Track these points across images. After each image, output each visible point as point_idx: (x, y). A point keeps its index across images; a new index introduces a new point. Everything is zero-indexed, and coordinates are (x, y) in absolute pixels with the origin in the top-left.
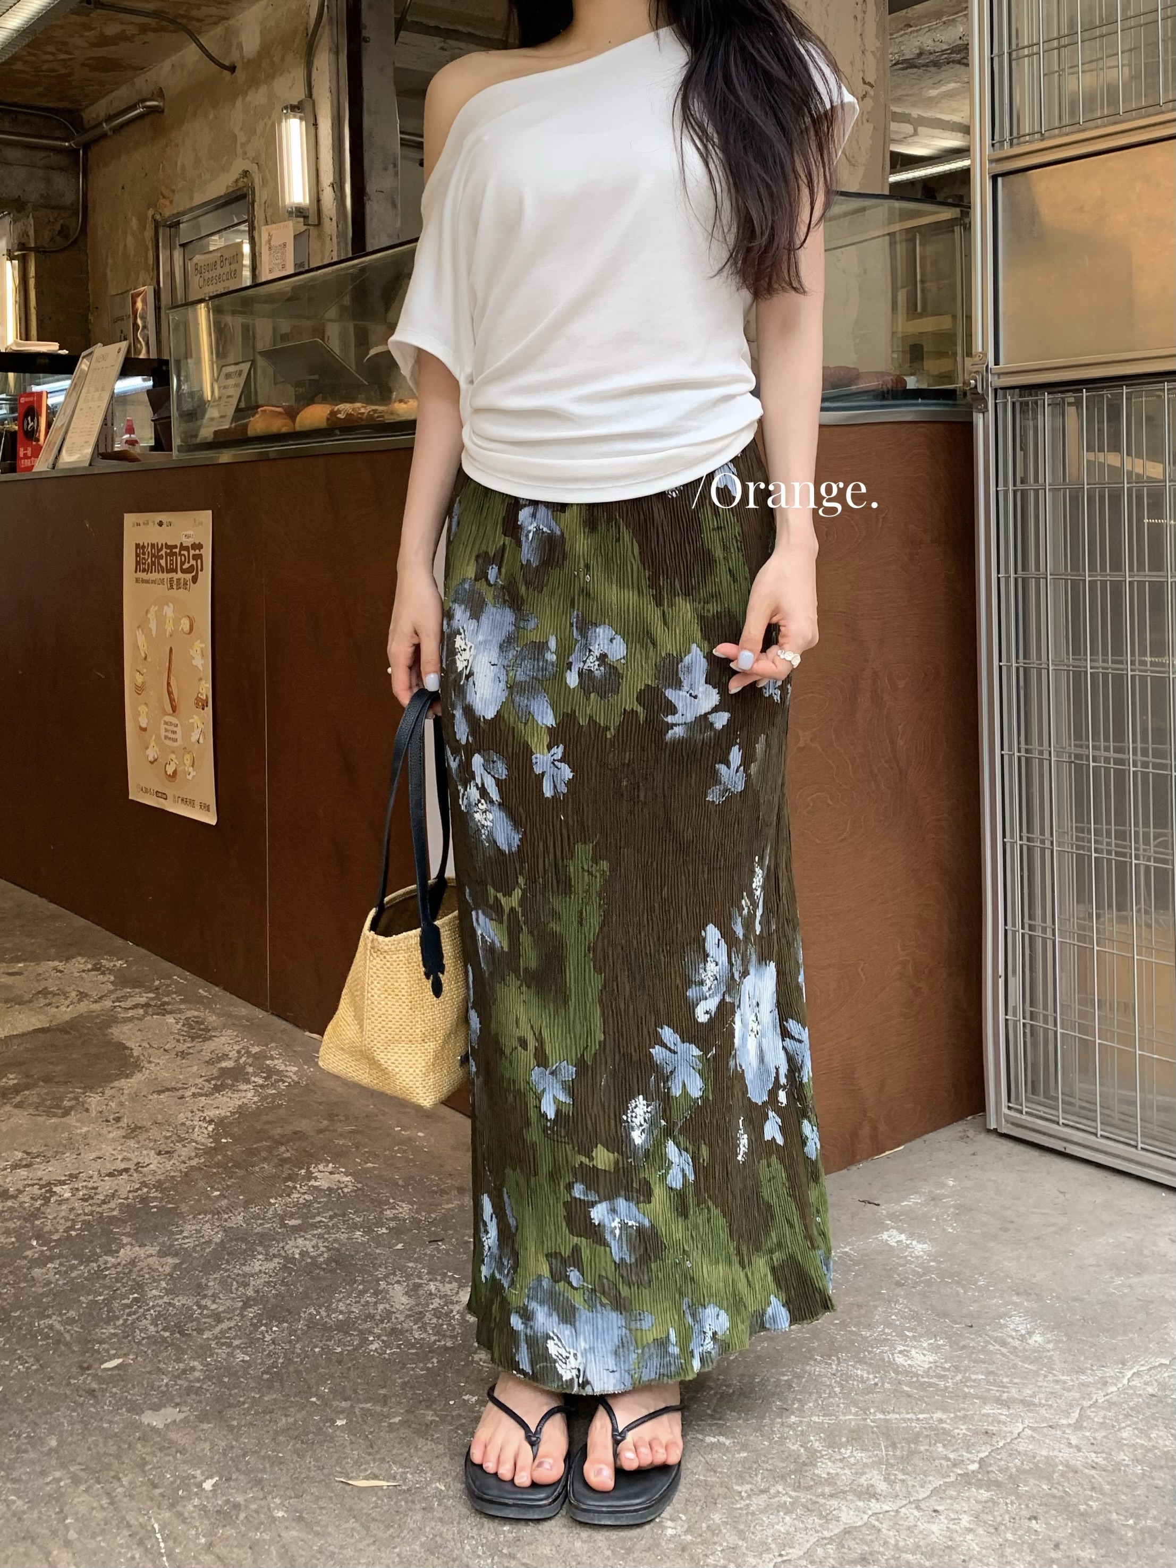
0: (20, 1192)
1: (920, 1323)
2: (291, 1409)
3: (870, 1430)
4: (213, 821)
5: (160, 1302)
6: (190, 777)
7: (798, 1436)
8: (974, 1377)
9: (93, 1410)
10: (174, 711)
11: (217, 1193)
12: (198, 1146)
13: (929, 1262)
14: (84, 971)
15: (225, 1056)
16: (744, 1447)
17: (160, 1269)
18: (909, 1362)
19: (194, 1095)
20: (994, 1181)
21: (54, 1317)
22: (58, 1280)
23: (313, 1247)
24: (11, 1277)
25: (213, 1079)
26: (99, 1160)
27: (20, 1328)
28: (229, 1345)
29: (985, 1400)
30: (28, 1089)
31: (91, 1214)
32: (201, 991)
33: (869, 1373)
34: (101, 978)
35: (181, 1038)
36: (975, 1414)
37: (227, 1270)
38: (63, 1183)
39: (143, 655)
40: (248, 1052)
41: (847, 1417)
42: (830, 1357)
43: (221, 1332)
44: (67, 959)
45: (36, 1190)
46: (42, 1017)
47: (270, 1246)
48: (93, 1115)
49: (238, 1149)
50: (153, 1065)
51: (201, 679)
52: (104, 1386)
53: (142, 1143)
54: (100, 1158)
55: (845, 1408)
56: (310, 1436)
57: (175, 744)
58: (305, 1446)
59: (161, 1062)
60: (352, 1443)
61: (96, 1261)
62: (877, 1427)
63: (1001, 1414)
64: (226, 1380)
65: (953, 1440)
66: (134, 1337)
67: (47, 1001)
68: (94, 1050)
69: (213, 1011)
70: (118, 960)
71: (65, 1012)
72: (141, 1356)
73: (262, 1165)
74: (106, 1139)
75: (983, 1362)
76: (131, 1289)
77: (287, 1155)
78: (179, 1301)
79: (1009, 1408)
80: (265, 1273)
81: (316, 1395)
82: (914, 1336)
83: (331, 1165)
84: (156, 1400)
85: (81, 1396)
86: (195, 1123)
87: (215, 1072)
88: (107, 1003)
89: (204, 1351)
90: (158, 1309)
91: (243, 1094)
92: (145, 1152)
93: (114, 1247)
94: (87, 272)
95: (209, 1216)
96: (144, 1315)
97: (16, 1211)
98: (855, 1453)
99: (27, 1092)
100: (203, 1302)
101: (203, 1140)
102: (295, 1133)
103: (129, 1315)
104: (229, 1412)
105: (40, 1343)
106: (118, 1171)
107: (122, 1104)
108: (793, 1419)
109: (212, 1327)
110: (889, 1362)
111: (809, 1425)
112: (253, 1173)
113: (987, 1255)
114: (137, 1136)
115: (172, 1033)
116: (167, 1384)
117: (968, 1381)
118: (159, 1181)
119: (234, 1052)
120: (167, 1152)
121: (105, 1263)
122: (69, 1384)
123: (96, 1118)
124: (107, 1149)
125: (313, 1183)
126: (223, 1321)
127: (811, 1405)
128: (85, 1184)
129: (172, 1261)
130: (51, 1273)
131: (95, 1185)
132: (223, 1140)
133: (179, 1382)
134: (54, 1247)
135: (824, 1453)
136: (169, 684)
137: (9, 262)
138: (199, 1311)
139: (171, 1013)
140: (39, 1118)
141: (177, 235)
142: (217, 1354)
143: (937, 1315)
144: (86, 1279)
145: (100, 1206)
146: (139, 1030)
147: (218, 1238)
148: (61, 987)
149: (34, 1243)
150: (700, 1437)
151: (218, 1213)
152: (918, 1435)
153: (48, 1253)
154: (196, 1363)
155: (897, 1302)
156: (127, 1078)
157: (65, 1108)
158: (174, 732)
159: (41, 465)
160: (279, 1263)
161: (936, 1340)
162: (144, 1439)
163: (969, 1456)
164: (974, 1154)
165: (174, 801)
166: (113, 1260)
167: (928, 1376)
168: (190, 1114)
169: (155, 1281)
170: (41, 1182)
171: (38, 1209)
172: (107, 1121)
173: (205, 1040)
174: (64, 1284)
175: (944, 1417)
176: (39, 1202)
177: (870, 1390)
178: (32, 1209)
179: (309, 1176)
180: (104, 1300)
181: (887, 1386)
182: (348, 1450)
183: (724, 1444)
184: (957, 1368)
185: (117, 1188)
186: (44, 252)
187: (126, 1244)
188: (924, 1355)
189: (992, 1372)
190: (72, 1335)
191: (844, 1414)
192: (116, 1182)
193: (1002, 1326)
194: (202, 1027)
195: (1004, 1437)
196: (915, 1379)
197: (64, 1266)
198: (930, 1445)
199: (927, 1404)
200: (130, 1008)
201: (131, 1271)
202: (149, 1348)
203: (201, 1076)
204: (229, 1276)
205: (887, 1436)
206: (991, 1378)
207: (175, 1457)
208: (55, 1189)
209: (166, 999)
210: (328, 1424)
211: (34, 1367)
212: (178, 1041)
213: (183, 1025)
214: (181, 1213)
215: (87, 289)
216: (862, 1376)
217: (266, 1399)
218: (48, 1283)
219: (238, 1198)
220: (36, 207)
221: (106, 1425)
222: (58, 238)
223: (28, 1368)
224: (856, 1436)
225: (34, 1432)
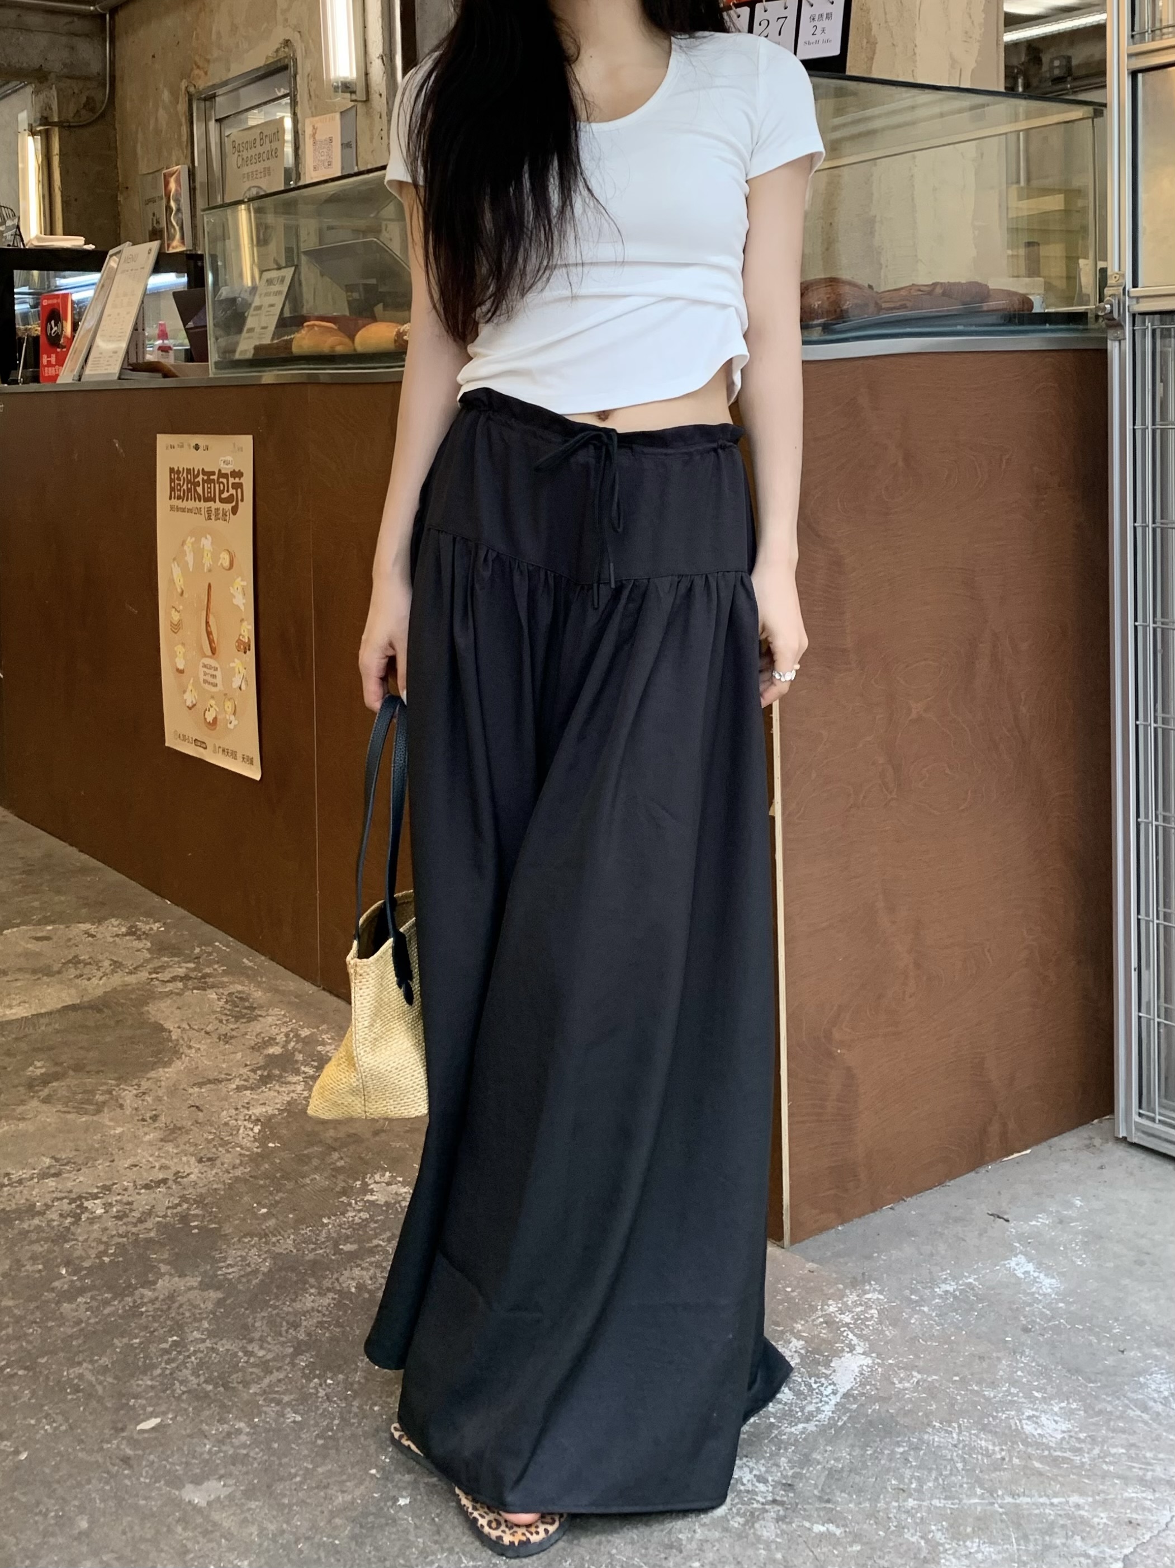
0: (48, 1207)
1: (1050, 1379)
2: (348, 1484)
3: (998, 1517)
4: (257, 777)
5: (202, 1346)
6: (231, 726)
7: (917, 1524)
8: (1113, 1451)
9: (127, 1482)
10: (213, 653)
11: (264, 1210)
12: (243, 1152)
13: (1057, 1303)
14: (117, 935)
15: (272, 1041)
16: (857, 1537)
17: (202, 1305)
18: (1039, 1431)
19: (238, 1089)
20: (1126, 1201)
21: (85, 1365)
22: (89, 1318)
23: (371, 1279)
24: (38, 1314)
25: (259, 1068)
26: (135, 1169)
27: (47, 1378)
28: (279, 1402)
29: (1126, 1480)
30: (57, 1080)
31: (125, 1235)
32: (245, 960)
33: (994, 1444)
34: (136, 944)
35: (224, 1018)
36: (1116, 1498)
37: (275, 1307)
38: (95, 1197)
39: (179, 590)
40: (297, 1036)
41: (973, 1501)
42: (949, 1423)
43: (269, 1386)
44: (100, 921)
45: (65, 1206)
46: (73, 991)
47: (325, 1277)
48: (128, 1113)
49: (286, 1155)
50: (193, 1051)
51: (242, 620)
52: (140, 1452)
53: (182, 1147)
54: (136, 1166)
55: (969, 1488)
56: (371, 1519)
57: (214, 689)
58: (364, 1531)
59: (203, 1047)
60: (416, 1527)
61: (132, 1294)
62: (1006, 1514)
63: (1146, 1499)
64: (276, 1445)
65: (1093, 1532)
66: (174, 1391)
67: (78, 972)
68: (128, 1033)
69: (259, 985)
70: (155, 922)
71: (97, 986)
72: (182, 1416)
73: (312, 1176)
74: (142, 1142)
75: (1123, 1431)
76: (170, 1331)
77: (340, 1164)
78: (223, 1346)
79: (1154, 1491)
80: (319, 1312)
81: (376, 1467)
82: (1044, 1398)
83: (388, 1174)
84: (198, 1471)
85: (114, 1465)
86: (240, 1123)
87: (261, 1061)
88: (143, 975)
89: (250, 1410)
90: (199, 1355)
91: (292, 1088)
92: (184, 1159)
93: (151, 1277)
94: (116, 148)
95: (256, 1239)
96: (184, 1363)
97: (43, 1231)
98: (982, 1547)
99: (54, 1084)
100: (250, 1348)
101: (248, 1145)
102: (349, 1136)
103: (167, 1363)
104: (279, 1488)
105: (70, 1397)
106: (155, 1182)
107: (159, 1099)
108: (911, 1503)
109: (259, 1380)
110: (1017, 1430)
111: (929, 1511)
112: (303, 1186)
113: (1121, 1295)
114: (175, 1139)
115: (214, 1012)
116: (210, 1450)
117: (1105, 1456)
118: (201, 1195)
119: (282, 1035)
120: (209, 1159)
121: (141, 1298)
122: (101, 1449)
123: (132, 1116)
124: (144, 1155)
125: (368, 1197)
126: (271, 1373)
127: (930, 1484)
128: (119, 1198)
129: (214, 1295)
130: (83, 1308)
131: (130, 1199)
132: (271, 1145)
133: (224, 1448)
134: (86, 1276)
135: (947, 1546)
136: (207, 623)
137: (30, 139)
138: (246, 1358)
139: (213, 987)
140: (69, 1116)
141: (213, 107)
142: (266, 1413)
143: (1069, 1371)
144: (121, 1317)
145: (135, 1225)
146: (179, 1008)
147: (264, 1269)
148: (92, 955)
149: (64, 1272)
150: (807, 1524)
151: (266, 1235)
152: (1052, 1524)
153: (78, 1284)
154: (242, 1425)
155: (1022, 1353)
156: (164, 1067)
157: (97, 1104)
158: (214, 676)
159: (66, 376)
160: (334, 1299)
161: (1069, 1403)
162: (183, 1520)
163: (1112, 1552)
164: (1101, 1168)
165: (214, 752)
166: (150, 1293)
167: (1061, 1449)
168: (234, 1112)
169: (195, 1320)
170: (73, 1196)
171: (68, 1229)
172: (144, 1120)
173: (251, 1019)
174: (97, 1323)
175: (1081, 1501)
176: (69, 1220)
177: (997, 1466)
178: (62, 1230)
179: (365, 1189)
180: (141, 1343)
181: (1016, 1461)
182: (412, 1538)
183: (835, 1535)
184: (1093, 1440)
185: (154, 1202)
186: (69, 127)
187: (164, 1274)
188: (1056, 1422)
189: (1133, 1445)
190: (104, 1388)
191: (969, 1497)
192: (154, 1195)
193: (1142, 1386)
194: (247, 1004)
195: (1150, 1529)
196: (1046, 1453)
197: (96, 1300)
198: (1067, 1537)
199: (1062, 1485)
200: (168, 981)
201: (169, 1308)
202: (190, 1404)
203: (246, 1065)
204: (278, 1314)
205: (1018, 1526)
206: (1132, 1452)
207: (219, 1544)
208: (86, 1204)
209: (208, 970)
210: (389, 1503)
211: (63, 1428)
212: (221, 1021)
213: (227, 1002)
214: (226, 1235)
215: (116, 167)
216: (987, 1449)
217: (320, 1470)
218: (79, 1322)
219: (287, 1217)
220: (59, 78)
221: (142, 1502)
222: (83, 112)
223: (56, 1429)
224: (983, 1525)
225: (62, 1510)
